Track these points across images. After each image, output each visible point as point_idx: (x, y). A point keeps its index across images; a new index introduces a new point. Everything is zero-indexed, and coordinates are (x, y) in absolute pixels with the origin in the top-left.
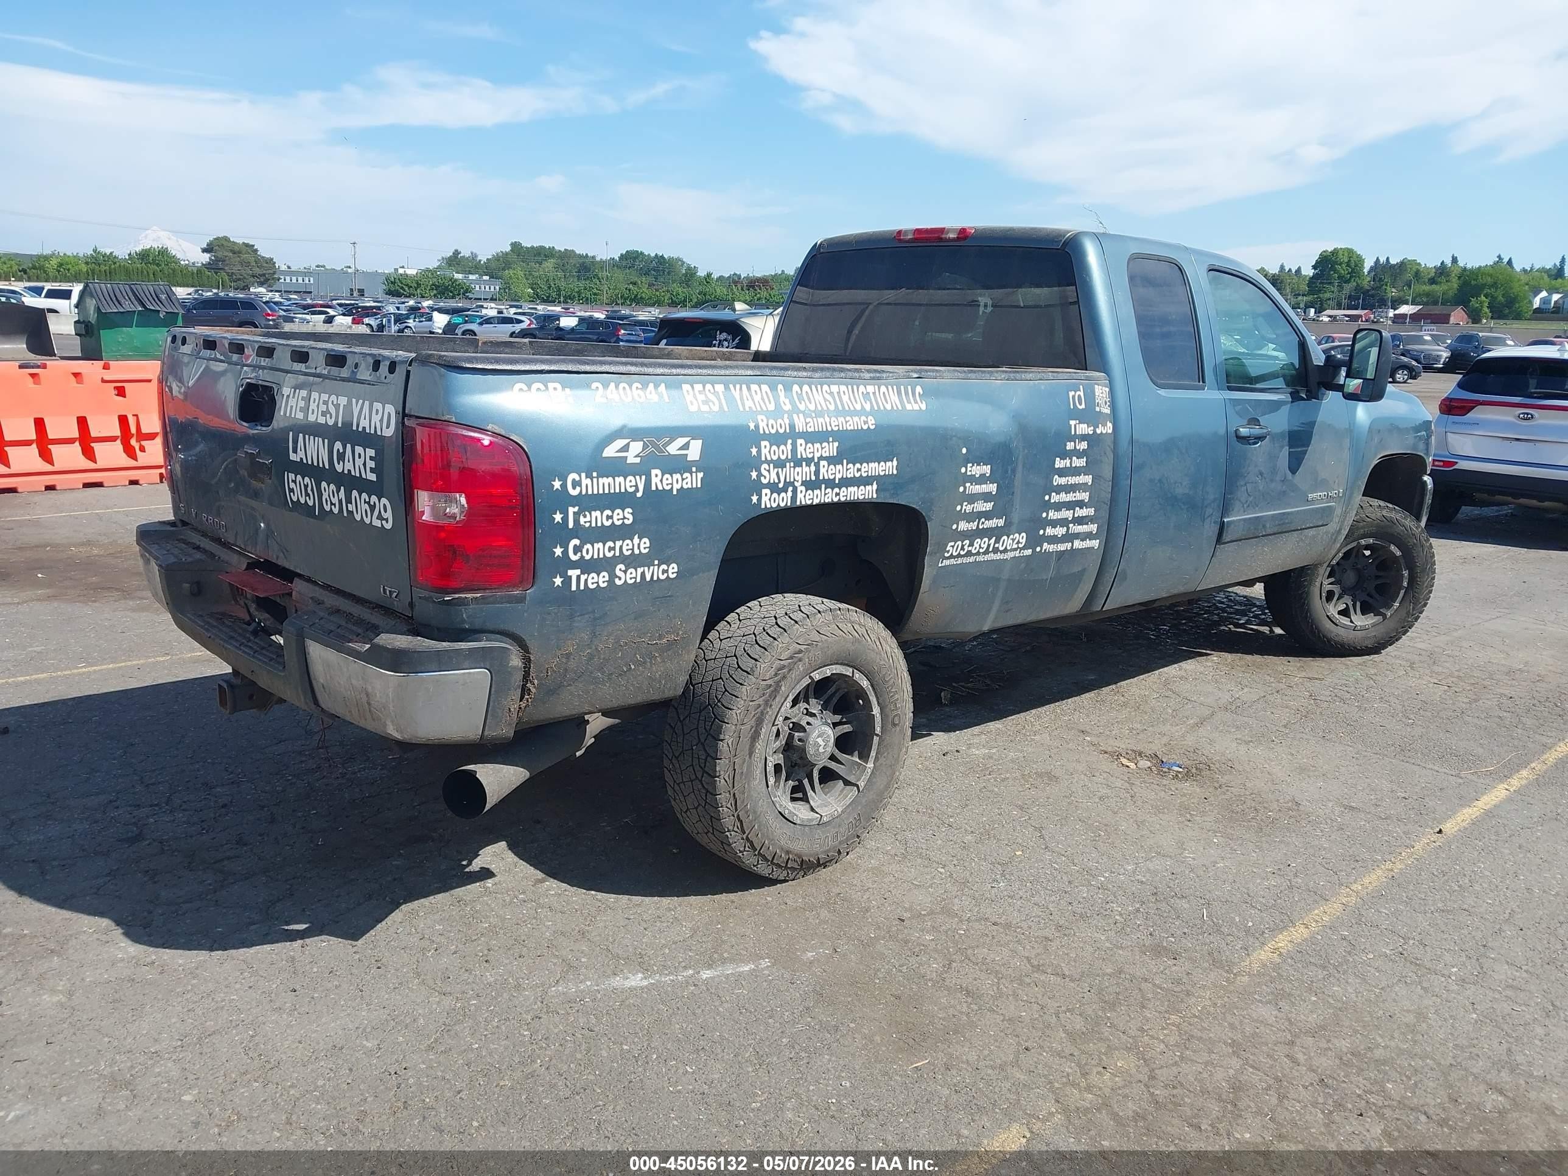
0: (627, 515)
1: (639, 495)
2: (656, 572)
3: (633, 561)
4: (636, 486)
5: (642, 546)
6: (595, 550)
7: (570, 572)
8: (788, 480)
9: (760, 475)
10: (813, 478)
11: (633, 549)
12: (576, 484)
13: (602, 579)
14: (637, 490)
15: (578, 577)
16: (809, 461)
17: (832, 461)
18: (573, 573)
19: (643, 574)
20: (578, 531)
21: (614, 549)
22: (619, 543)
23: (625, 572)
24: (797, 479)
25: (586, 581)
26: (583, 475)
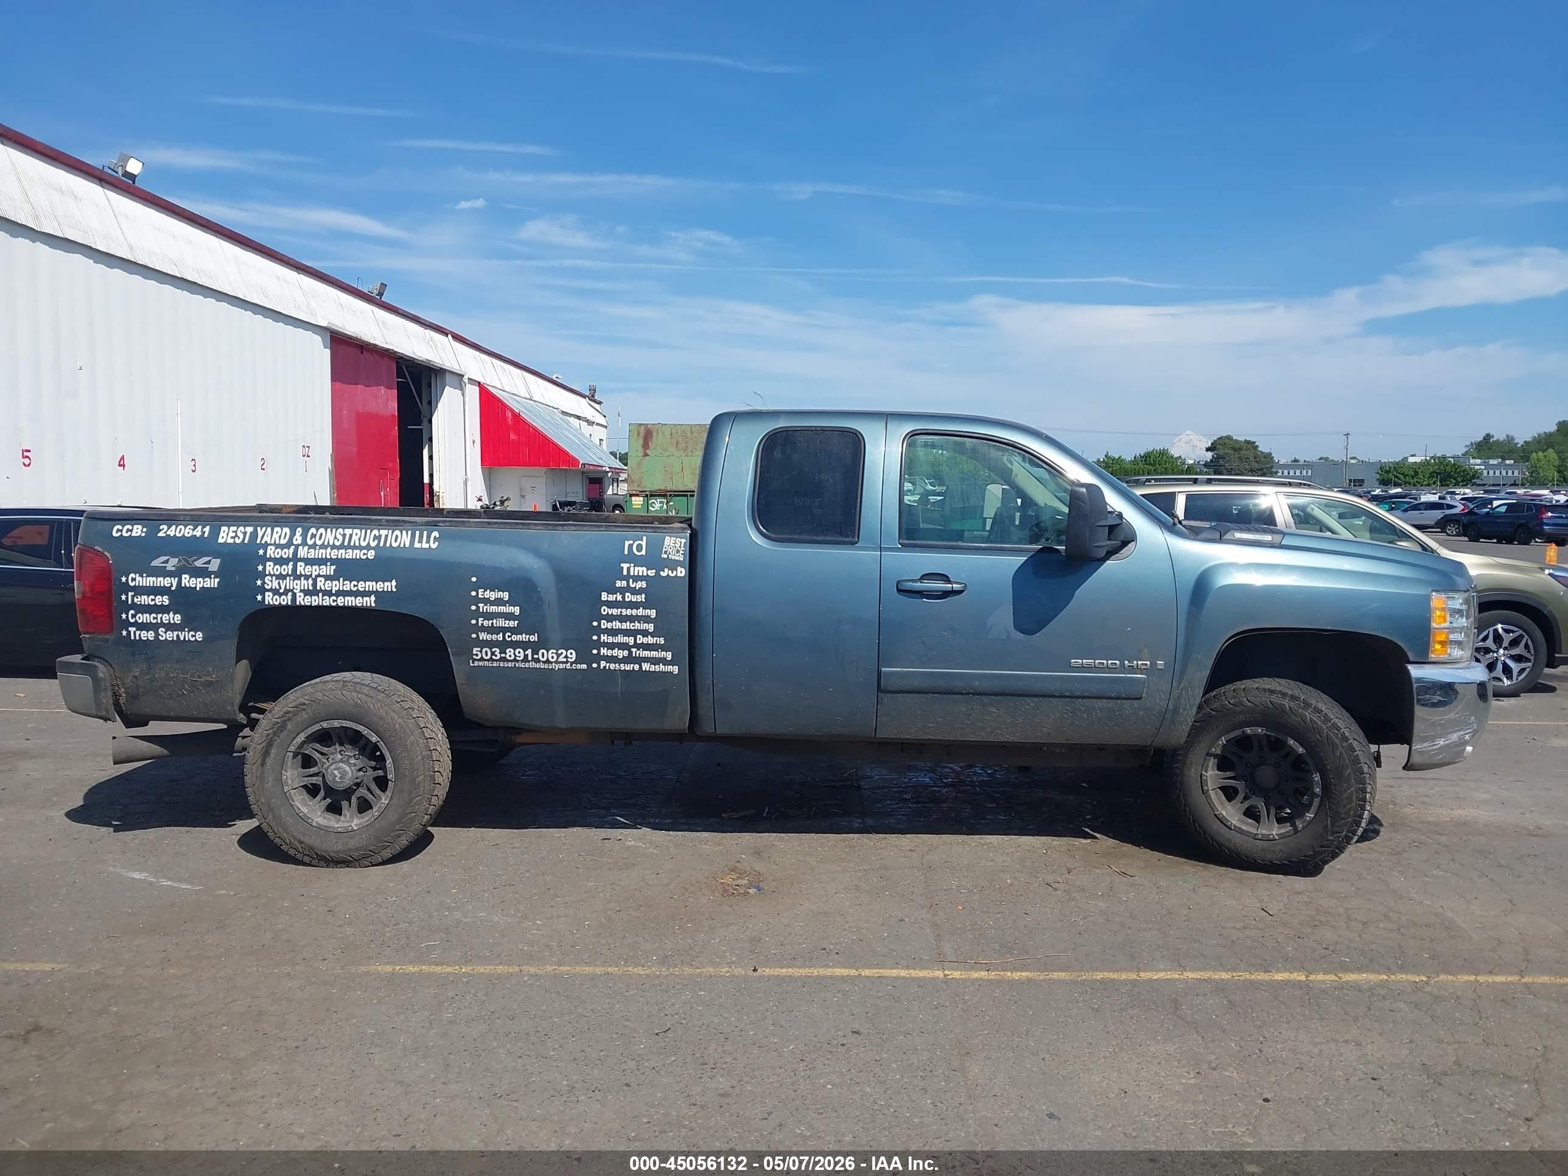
0: (164, 600)
1: (173, 588)
2: (187, 635)
3: (170, 627)
4: (171, 583)
5: (176, 619)
6: (142, 618)
7: (130, 629)
8: (288, 588)
9: (264, 583)
10: (311, 588)
11: (169, 620)
12: (134, 579)
13: (151, 635)
14: (172, 586)
15: (135, 632)
16: (307, 577)
17: (327, 578)
18: (132, 629)
19: (178, 636)
20: (134, 606)
21: (157, 618)
22: (160, 616)
23: (165, 633)
24: (295, 587)
25: (140, 635)
26: (137, 575)
